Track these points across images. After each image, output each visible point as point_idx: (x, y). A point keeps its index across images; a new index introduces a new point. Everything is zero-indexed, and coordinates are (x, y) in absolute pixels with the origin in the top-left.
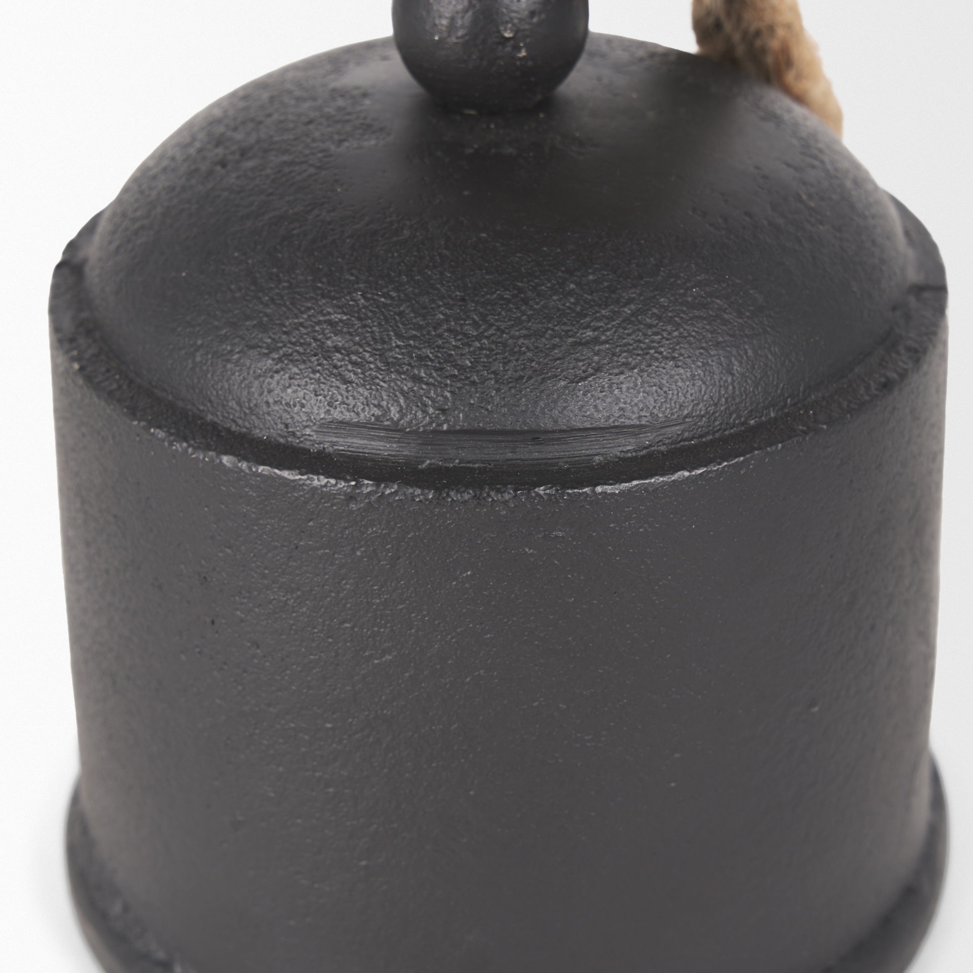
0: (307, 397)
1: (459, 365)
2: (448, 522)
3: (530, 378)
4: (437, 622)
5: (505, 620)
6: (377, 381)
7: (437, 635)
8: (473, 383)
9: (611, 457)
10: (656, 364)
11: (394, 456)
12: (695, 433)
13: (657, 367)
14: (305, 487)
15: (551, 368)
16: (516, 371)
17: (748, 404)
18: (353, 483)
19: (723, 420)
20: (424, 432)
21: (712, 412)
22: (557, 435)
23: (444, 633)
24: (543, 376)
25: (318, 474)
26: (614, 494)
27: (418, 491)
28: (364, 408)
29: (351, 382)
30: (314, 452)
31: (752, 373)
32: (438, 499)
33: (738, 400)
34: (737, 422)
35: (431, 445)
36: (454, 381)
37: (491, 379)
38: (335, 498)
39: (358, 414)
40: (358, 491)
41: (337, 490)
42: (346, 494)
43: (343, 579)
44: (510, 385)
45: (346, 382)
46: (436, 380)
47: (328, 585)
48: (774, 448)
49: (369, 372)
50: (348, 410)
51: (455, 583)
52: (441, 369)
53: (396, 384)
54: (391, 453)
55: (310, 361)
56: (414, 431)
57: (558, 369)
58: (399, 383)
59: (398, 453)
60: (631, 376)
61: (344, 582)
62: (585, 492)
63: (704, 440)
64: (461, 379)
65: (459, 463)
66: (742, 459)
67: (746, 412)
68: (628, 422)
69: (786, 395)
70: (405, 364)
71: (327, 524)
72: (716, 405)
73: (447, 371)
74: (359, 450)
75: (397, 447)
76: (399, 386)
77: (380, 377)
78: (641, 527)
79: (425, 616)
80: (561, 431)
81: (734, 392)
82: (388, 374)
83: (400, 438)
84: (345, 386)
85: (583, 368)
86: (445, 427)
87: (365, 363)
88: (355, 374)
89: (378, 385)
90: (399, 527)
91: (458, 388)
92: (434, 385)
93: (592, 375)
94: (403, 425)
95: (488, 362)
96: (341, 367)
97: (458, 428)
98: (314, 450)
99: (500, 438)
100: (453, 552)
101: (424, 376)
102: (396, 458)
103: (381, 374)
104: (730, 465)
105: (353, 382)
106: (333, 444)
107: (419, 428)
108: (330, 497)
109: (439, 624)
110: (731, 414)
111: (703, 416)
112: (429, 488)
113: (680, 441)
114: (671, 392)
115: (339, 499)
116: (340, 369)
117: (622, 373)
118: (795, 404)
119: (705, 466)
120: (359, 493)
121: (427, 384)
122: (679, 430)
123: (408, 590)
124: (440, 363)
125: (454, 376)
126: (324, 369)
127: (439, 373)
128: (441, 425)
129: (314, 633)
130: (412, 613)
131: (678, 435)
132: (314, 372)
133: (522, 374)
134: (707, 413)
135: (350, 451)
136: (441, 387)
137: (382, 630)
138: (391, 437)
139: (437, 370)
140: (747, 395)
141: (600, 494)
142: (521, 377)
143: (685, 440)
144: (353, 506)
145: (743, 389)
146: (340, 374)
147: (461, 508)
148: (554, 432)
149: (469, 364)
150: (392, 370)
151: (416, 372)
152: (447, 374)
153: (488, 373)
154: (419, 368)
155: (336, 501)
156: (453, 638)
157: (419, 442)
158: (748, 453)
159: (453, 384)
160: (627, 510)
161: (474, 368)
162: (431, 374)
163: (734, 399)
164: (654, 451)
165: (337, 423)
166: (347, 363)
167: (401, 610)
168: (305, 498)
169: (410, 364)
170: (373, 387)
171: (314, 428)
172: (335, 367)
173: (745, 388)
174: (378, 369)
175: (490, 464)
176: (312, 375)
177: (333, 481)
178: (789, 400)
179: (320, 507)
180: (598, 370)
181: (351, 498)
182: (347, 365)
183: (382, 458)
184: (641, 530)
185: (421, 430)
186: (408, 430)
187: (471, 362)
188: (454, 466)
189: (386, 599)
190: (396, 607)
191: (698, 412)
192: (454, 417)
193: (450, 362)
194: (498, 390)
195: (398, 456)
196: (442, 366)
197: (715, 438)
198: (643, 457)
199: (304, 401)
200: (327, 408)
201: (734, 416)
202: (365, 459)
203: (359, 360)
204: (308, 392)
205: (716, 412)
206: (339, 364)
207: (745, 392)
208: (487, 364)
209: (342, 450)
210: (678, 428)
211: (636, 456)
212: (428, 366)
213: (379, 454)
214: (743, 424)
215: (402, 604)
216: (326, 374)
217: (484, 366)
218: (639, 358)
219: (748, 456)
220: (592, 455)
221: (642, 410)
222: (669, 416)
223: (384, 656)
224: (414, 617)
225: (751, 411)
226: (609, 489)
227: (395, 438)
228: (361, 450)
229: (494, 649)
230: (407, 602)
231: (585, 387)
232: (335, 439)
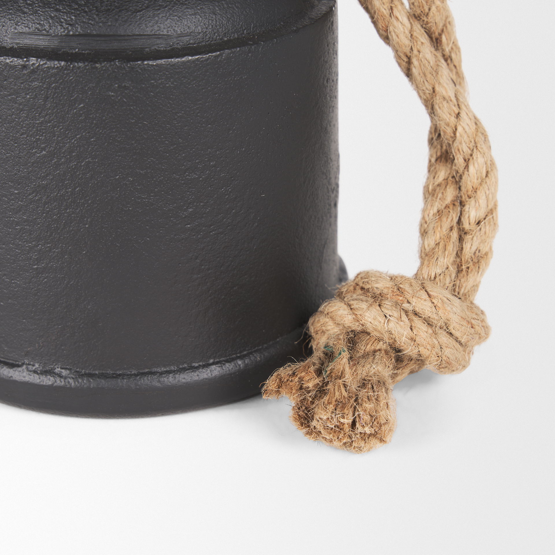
0: (6, 22)
1: (79, 4)
2: (71, 78)
3: (113, 10)
4: (67, 132)
5: (101, 131)
6: (39, 12)
7: (67, 140)
8: (86, 12)
9: (153, 49)
10: (177, 6)
11: (46, 48)
12: (196, 41)
13: (177, 7)
14: (2, 63)
15: (124, 5)
16: (107, 7)
17: (224, 30)
18: (25, 59)
19: (211, 36)
20: (61, 35)
21: (204, 31)
22: (126, 38)
23: (71, 138)
24: (120, 9)
25: (8, 56)
26: (153, 65)
27: (56, 62)
28: (32, 25)
29: (26, 13)
30: (8, 48)
31: (226, 15)
32: (66, 66)
33: (218, 27)
34: (218, 38)
35: (64, 42)
36: (76, 11)
37: (94, 10)
38: (17, 67)
39: (29, 28)
40: (27, 63)
41: (18, 63)
42: (22, 65)
43: (21, 111)
44: (104, 13)
45: (24, 13)
46: (68, 11)
47: (14, 115)
48: (235, 49)
49: (35, 8)
50: (25, 27)
51: (75, 111)
52: (70, 6)
53: (48, 13)
54: (45, 46)
55: (8, 4)
56: (56, 35)
57: (127, 6)
58: (49, 12)
59: (48, 47)
60: (164, 11)
61: (22, 113)
62: (139, 64)
63: (200, 44)
64: (79, 10)
65: (78, 51)
66: (218, 53)
67: (222, 34)
68: (161, 33)
69: (244, 28)
70: (52, 4)
71: (13, 82)
72: (207, 28)
73: (73, 6)
74: (30, 46)
75: (48, 44)
76: (49, 14)
77: (41, 10)
78: (167, 84)
79: (61, 129)
80: (128, 36)
81: (216, 23)
82: (44, 9)
83: (49, 39)
84: (24, 15)
85: (140, 6)
86: (71, 33)
87: (33, 4)
88: (29, 9)
89: (39, 14)
90: (48, 81)
91: (78, 14)
92: (66, 13)
93: (145, 9)
94: (51, 32)
95: (93, 2)
96: (22, 6)
97: (77, 33)
98: (8, 47)
99: (98, 39)
100: (74, 94)
101: (62, 9)
102: (47, 49)
103: (41, 9)
104: (212, 55)
105: (28, 13)
106: (17, 44)
107: (58, 33)
108: (15, 67)
109: (68, 133)
110: (214, 33)
111: (200, 33)
112: (62, 61)
113: (188, 45)
114: (184, 20)
115: (18, 68)
116: (22, 7)
117: (159, 9)
118: (248, 34)
119: (200, 54)
120: (28, 64)
121: (63, 12)
122: (188, 38)
123: (52, 116)
124: (69, 3)
125: (76, 9)
126: (14, 8)
127: (69, 7)
128: (69, 31)
129: (8, 141)
130: (55, 128)
131: (187, 41)
132: (9, 10)
133: (110, 8)
134: (203, 32)
135: (25, 47)
136: (70, 14)
137: (41, 138)
138: (45, 39)
139: (67, 6)
140: (223, 25)
141: (146, 64)
142: (109, 9)
143: (191, 44)
144: (25, 72)
145: (221, 22)
146: (21, 10)
147: (77, 70)
148: (124, 36)
149: (84, 3)
150: (46, 6)
151: (58, 7)
152: (73, 8)
153: (93, 7)
154: (59, 5)
155: (17, 69)
156: (75, 141)
157: (59, 41)
158: (222, 51)
159: (76, 12)
160: (160, 74)
161: (86, 5)
162: (65, 8)
163: (216, 27)
164: (175, 48)
165: (19, 33)
166: (25, 4)
167: (50, 126)
168: (2, 69)
169: (55, 4)
170: (37, 15)
171: (9, 37)
172: (20, 7)
173: (222, 22)
174: (39, 6)
175: (93, 52)
176: (8, 11)
177: (16, 59)
178: (245, 31)
179: (10, 73)
180: (147, 7)
181: (24, 67)
182: (25, 5)
183: (40, 49)
184: (167, 85)
185: (60, 34)
186: (53, 35)
187: (85, 2)
188: (76, 53)
189: (42, 120)
190: (47, 124)
191: (198, 31)
192: (75, 28)
193: (74, 2)
194: (97, 15)
195: (48, 48)
196: (71, 4)
197: (206, 44)
198: (169, 50)
199: (4, 24)
200: (15, 26)
201: (216, 35)
202: (32, 50)
203: (31, 3)
204: (6, 19)
205: (207, 31)
206: (22, 5)
207: (222, 23)
208: (92, 3)
209: (22, 46)
210: (187, 37)
211: (166, 50)
212: (64, 4)
213: (39, 47)
214: (221, 39)
215: (50, 123)
216: (15, 10)
217: (91, 4)
218: (168, 3)
219: (222, 52)
220: (143, 48)
221: (169, 27)
222: (183, 31)
223: (42, 152)
224: (56, 130)
225: (225, 33)
226: (151, 63)
227: (47, 39)
228: (31, 46)
229: (96, 147)
230: (52, 122)
231: (140, 15)
232: (18, 41)
